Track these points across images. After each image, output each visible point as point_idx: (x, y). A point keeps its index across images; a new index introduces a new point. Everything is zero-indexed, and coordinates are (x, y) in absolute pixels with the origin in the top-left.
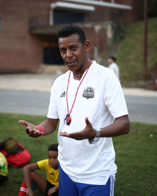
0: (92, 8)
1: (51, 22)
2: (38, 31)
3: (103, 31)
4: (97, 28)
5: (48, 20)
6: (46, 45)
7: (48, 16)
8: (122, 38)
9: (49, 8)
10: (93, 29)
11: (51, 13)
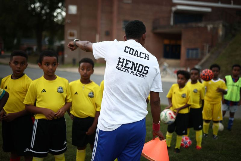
0: (209, 10)
1: (172, 23)
2: (159, 30)
3: (215, 29)
4: (210, 27)
5: (169, 21)
6: (166, 42)
7: (169, 18)
8: (234, 36)
9: (171, 11)
10: (206, 28)
11: (172, 15)
